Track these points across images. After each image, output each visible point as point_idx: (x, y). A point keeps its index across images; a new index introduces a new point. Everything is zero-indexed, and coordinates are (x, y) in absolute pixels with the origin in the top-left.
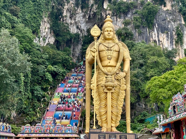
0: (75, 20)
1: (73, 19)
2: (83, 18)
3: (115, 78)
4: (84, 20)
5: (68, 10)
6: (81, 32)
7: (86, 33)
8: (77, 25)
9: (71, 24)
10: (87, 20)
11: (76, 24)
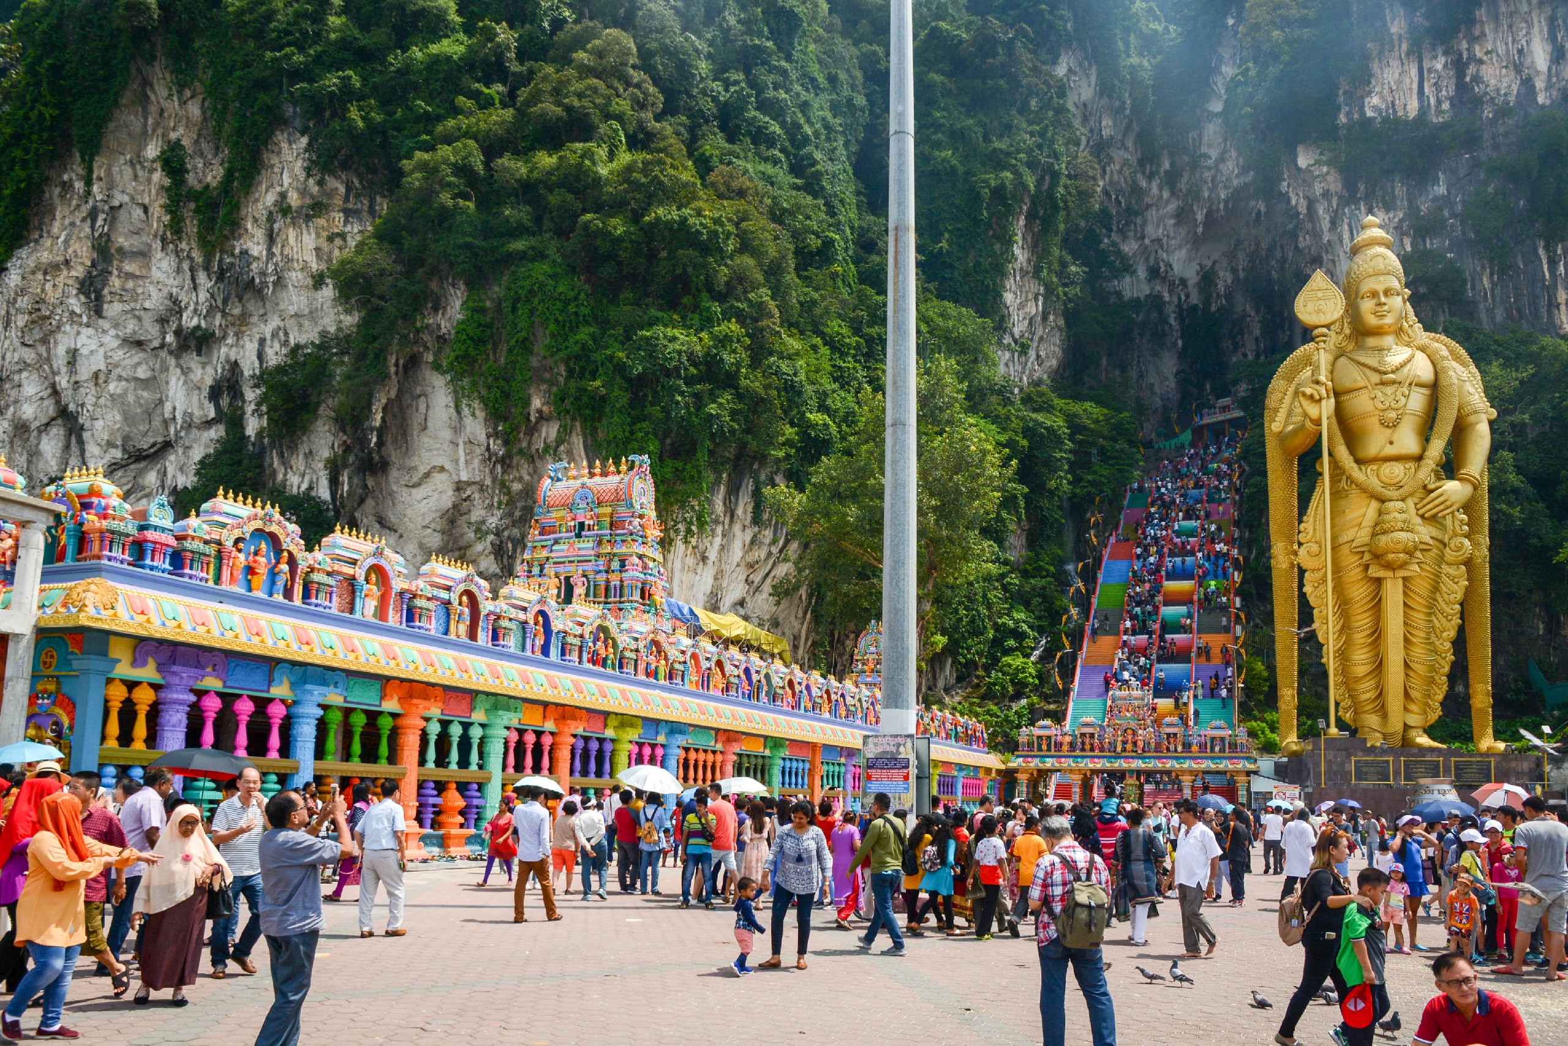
1: (1131, 234)
3: (1421, 512)
4: (1183, 231)
6: (1171, 291)
7: (1196, 290)
8: (1152, 260)
10: (1200, 229)
11: (1147, 259)
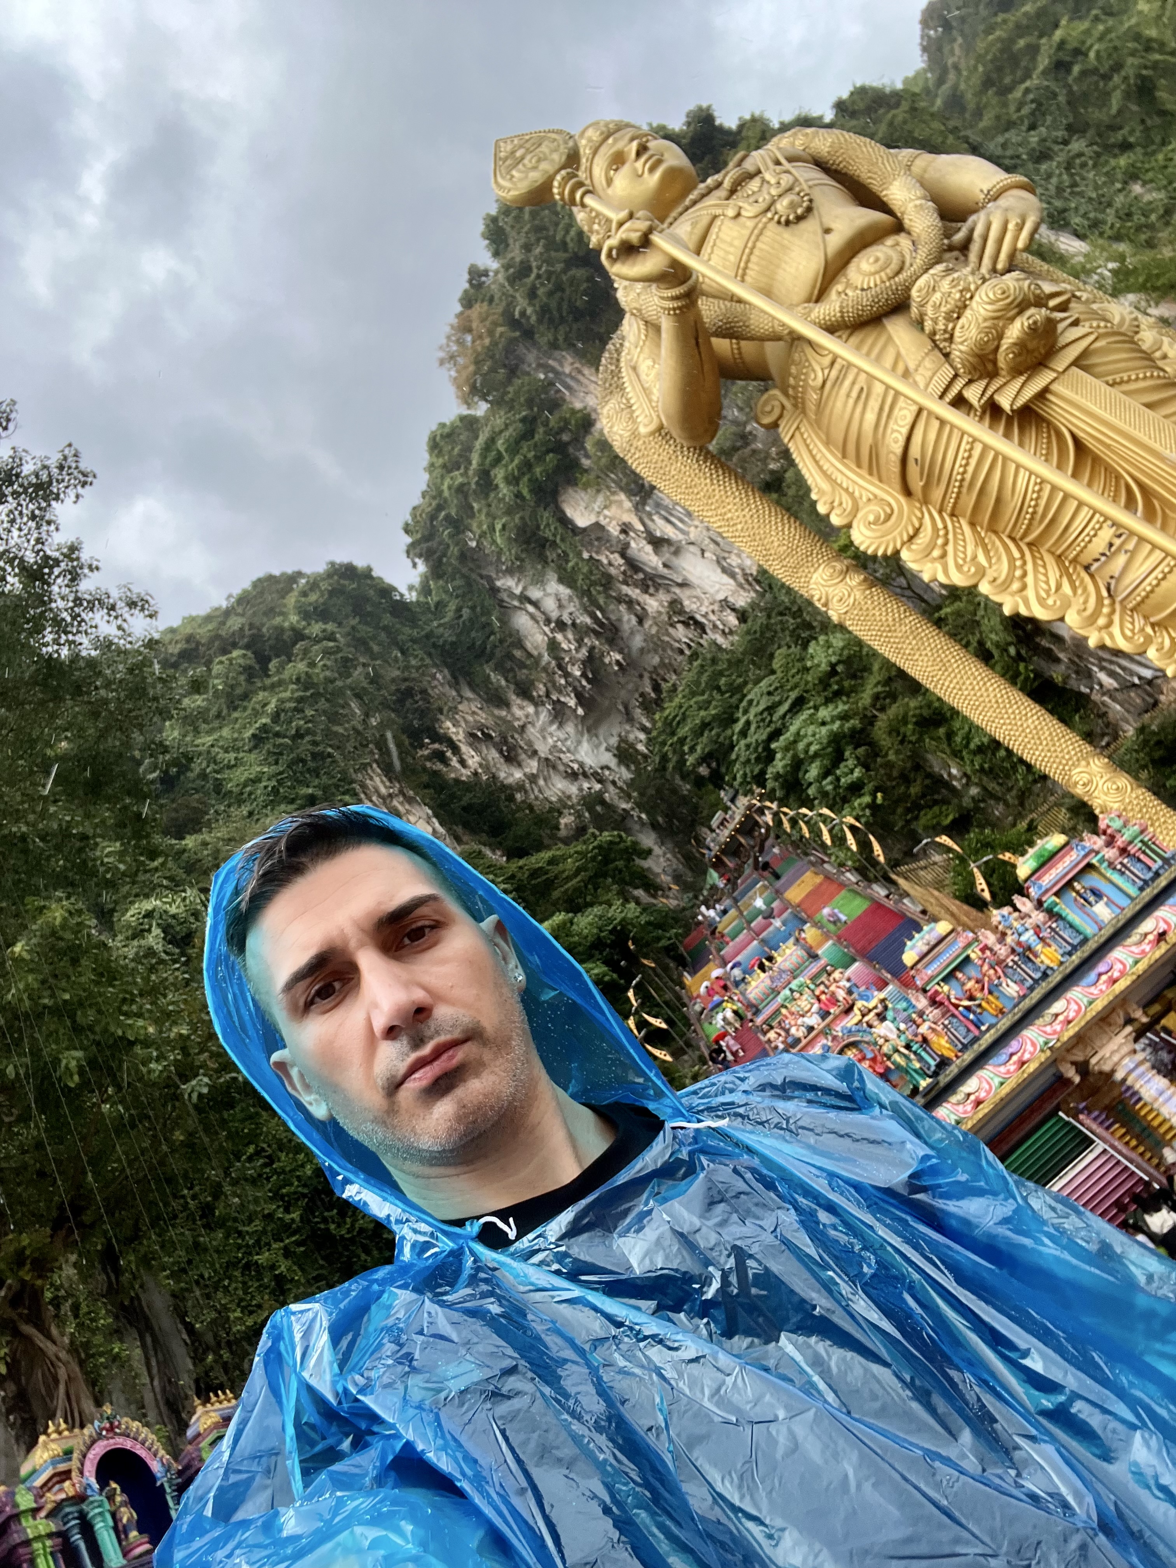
0: (535, 752)
1: (523, 756)
2: (561, 725)
4: (570, 728)
5: (473, 735)
6: (600, 781)
7: (623, 770)
8: (561, 768)
9: (533, 778)
10: (580, 711)
11: (554, 767)
